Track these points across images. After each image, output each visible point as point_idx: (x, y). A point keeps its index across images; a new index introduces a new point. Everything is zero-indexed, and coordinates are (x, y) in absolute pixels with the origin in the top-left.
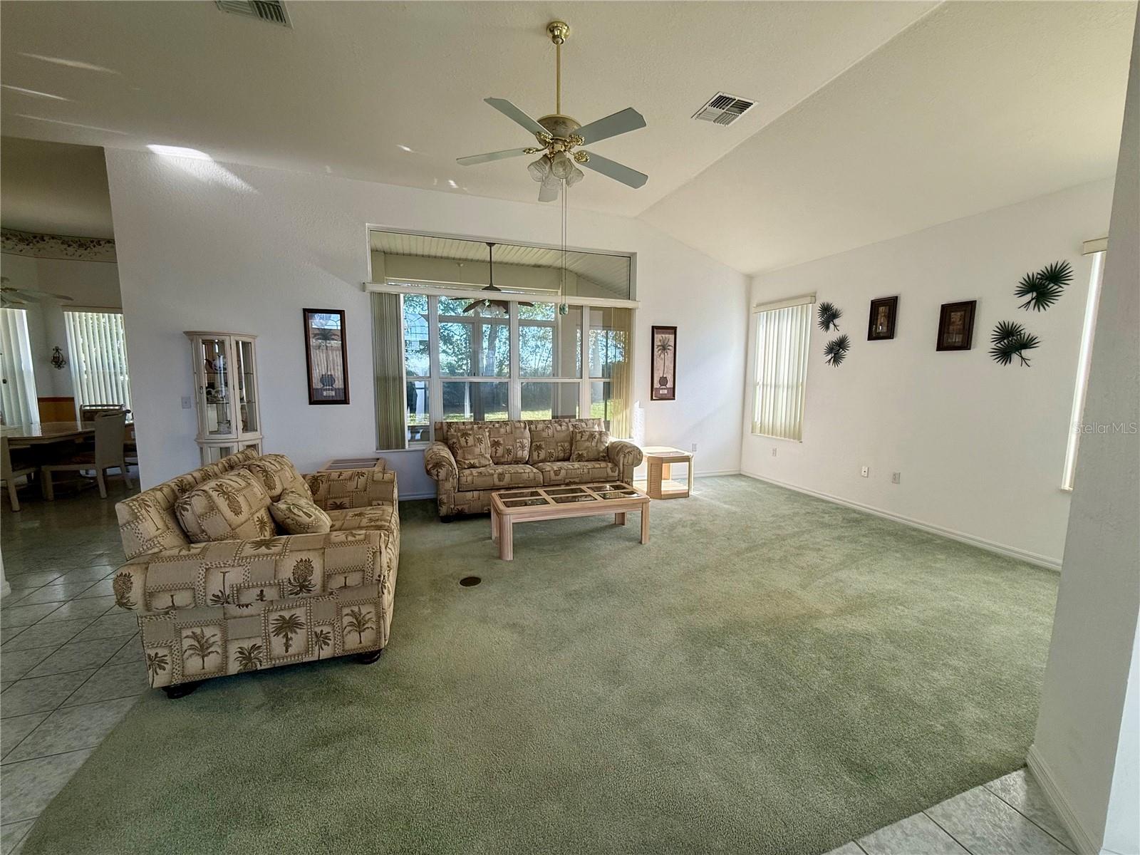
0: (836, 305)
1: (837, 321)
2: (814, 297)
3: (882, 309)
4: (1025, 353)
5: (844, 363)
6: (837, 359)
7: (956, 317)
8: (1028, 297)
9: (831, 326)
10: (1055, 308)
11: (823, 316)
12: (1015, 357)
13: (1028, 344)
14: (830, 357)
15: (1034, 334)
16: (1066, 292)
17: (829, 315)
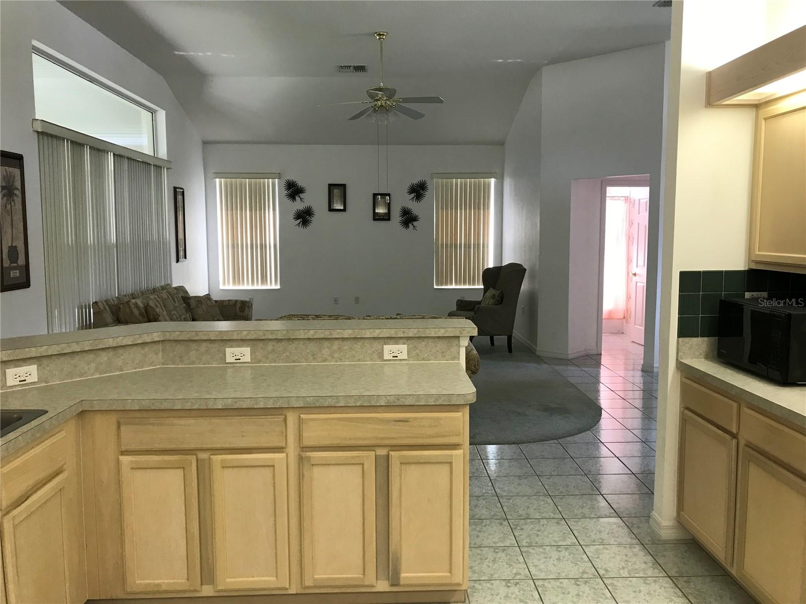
1: (301, 195)
2: (278, 173)
3: (336, 191)
4: (415, 223)
5: (310, 226)
6: (305, 222)
7: (381, 201)
8: (413, 195)
9: (297, 198)
10: (424, 201)
11: (289, 189)
12: (410, 225)
13: (415, 219)
14: (299, 221)
15: (417, 214)
17: (293, 190)
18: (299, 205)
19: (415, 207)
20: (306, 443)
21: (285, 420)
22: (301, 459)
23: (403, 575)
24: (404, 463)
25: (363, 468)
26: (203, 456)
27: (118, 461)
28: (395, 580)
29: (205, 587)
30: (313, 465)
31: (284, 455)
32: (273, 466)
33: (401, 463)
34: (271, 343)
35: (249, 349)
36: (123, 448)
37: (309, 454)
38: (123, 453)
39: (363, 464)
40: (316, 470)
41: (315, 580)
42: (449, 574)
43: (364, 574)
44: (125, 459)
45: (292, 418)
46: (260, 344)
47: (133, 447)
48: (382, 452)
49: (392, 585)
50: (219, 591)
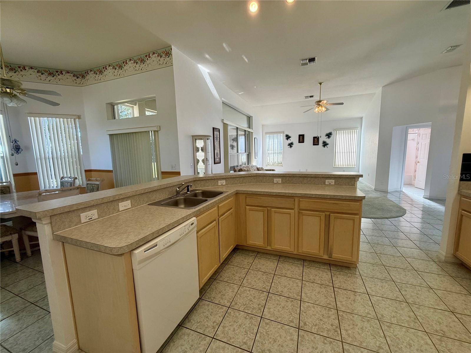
0: (290, 135)
1: (290, 139)
2: (283, 132)
3: (301, 137)
4: (327, 146)
5: (292, 148)
6: (291, 147)
7: (316, 139)
8: (327, 137)
9: (289, 139)
10: (331, 138)
11: (286, 137)
12: (326, 146)
13: (327, 144)
14: (289, 146)
15: (328, 143)
16: (332, 136)
17: (288, 137)
18: (289, 141)
19: (328, 141)
20: (301, 208)
21: (295, 200)
22: (299, 213)
23: (333, 255)
24: (336, 218)
25: (320, 218)
26: (269, 208)
27: (246, 208)
28: (330, 256)
29: (268, 247)
30: (303, 215)
31: (293, 211)
32: (290, 214)
33: (335, 218)
34: (288, 178)
35: (281, 179)
36: (247, 204)
37: (302, 211)
38: (247, 205)
39: (320, 217)
40: (304, 216)
41: (302, 251)
42: (351, 258)
43: (319, 252)
44: (247, 207)
45: (297, 200)
46: (284, 178)
47: (250, 204)
48: (328, 213)
49: (329, 257)
50: (272, 249)
